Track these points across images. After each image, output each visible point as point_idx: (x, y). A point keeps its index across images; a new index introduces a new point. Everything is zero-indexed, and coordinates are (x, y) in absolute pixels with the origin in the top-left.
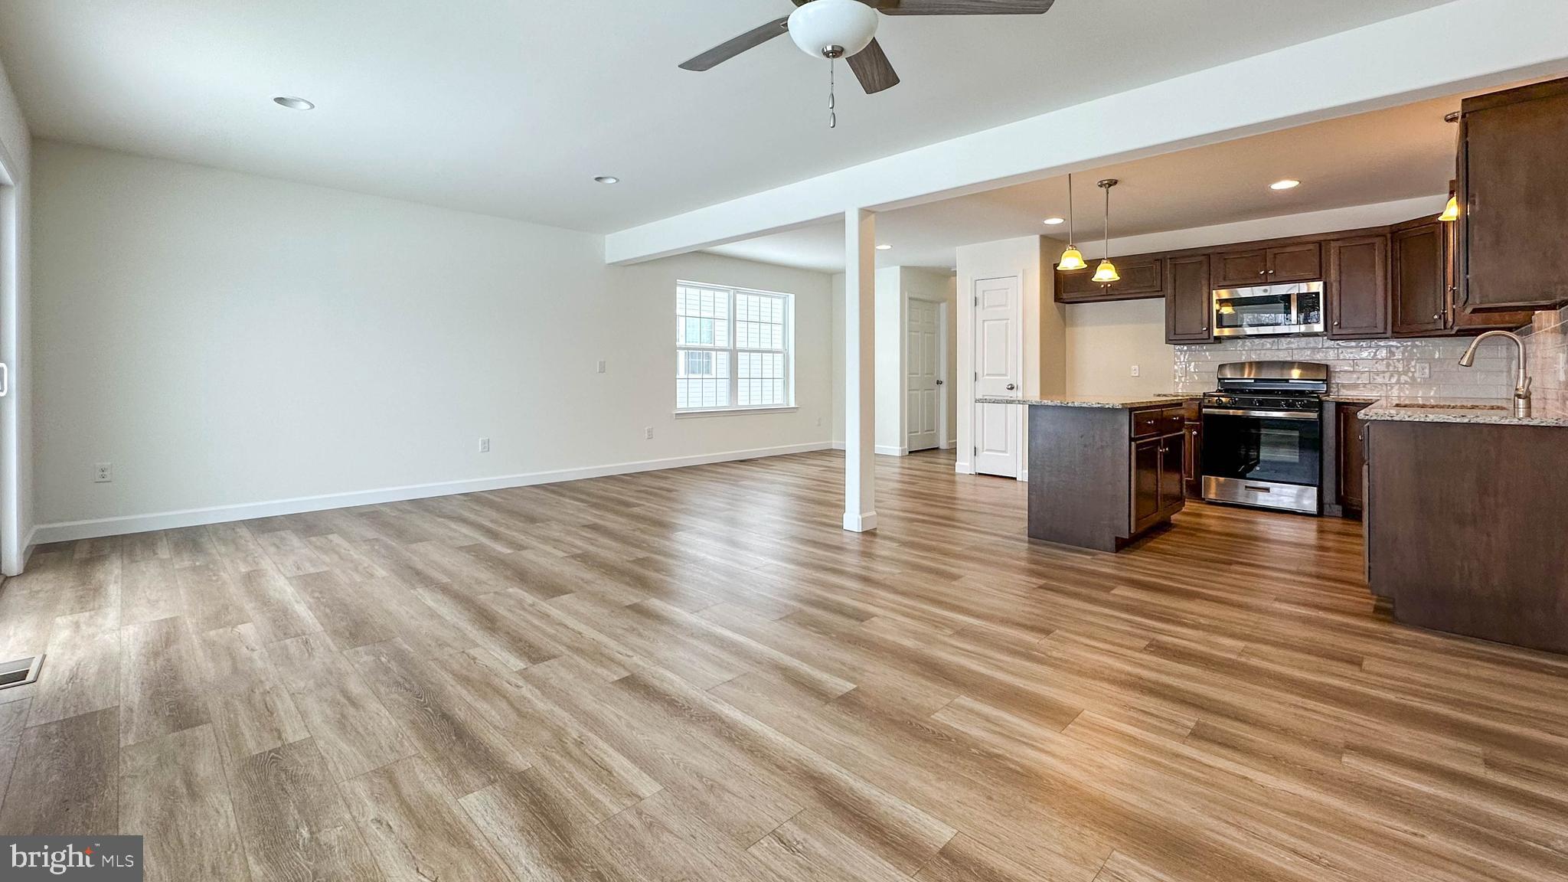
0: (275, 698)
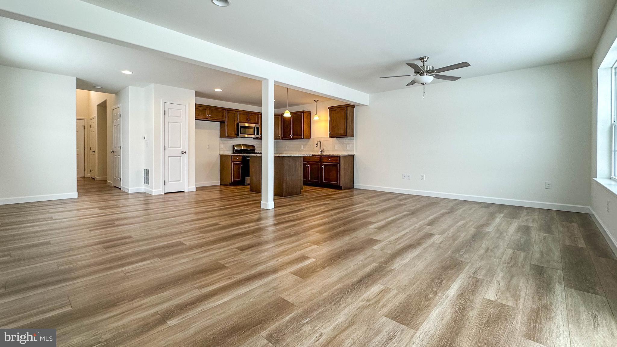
0: (507, 260)
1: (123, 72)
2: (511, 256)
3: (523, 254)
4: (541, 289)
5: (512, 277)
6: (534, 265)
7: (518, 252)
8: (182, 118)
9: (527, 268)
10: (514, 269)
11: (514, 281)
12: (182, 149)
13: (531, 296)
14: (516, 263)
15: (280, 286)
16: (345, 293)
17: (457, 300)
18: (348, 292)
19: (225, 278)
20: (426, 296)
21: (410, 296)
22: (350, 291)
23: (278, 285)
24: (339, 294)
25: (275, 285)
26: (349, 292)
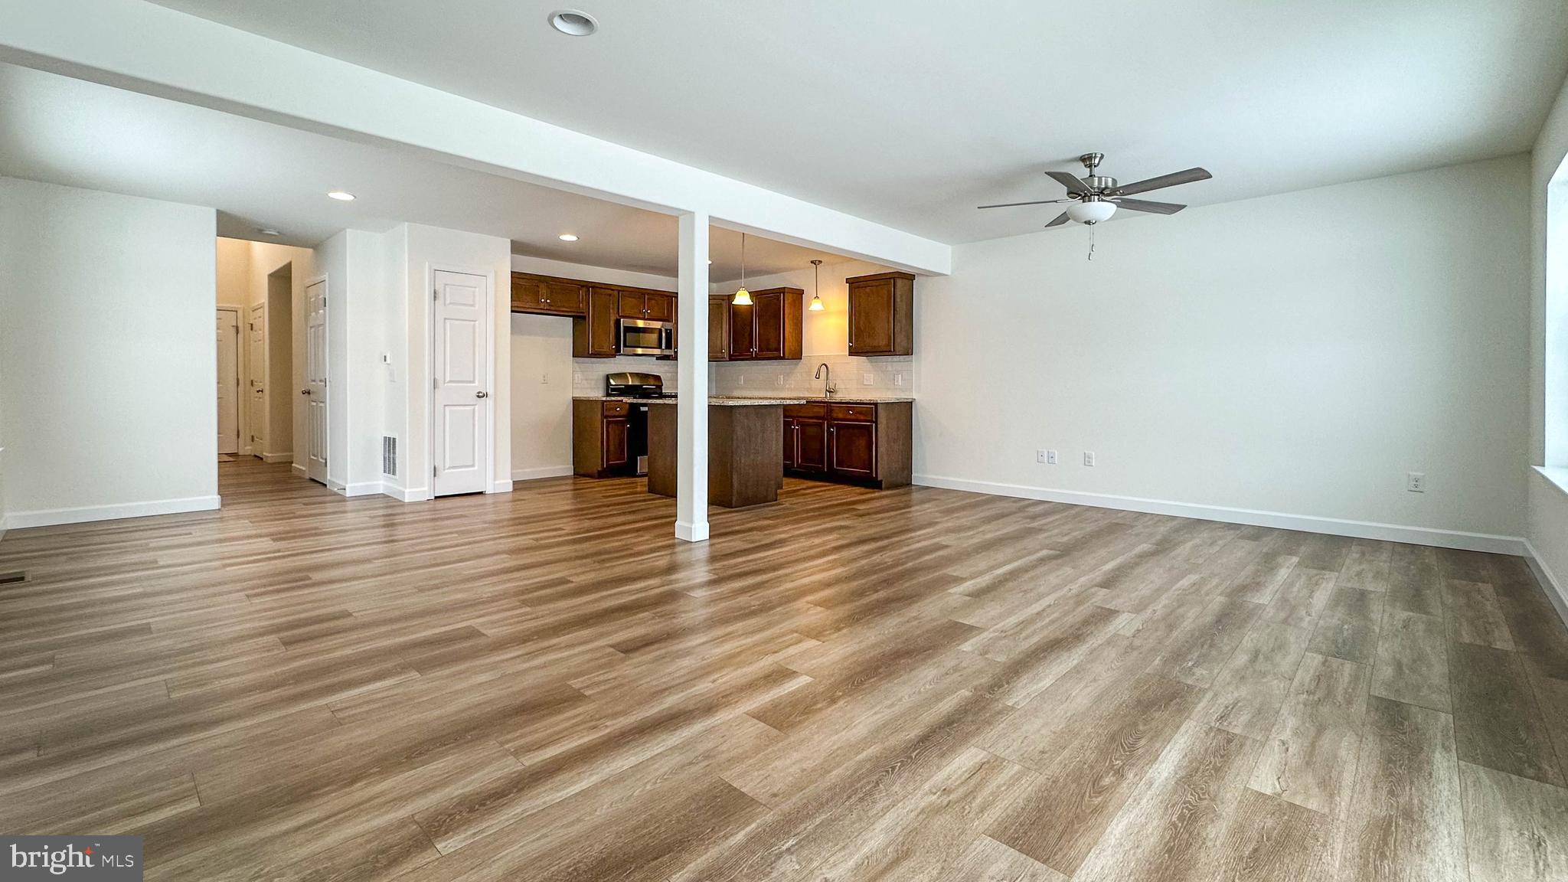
0: (1306, 684)
1: (331, 195)
2: (1317, 674)
3: (1348, 667)
4: (1395, 765)
5: (1320, 730)
6: (1377, 698)
7: (1335, 662)
8: (477, 306)
9: (1359, 707)
10: (1325, 709)
11: (1326, 742)
12: (477, 386)
13: (1369, 784)
14: (1330, 693)
15: (724, 748)
16: (887, 772)
17: (1175, 792)
18: (893, 768)
19: (582, 727)
20: (1096, 781)
21: (1054, 782)
22: (899, 764)
23: (717, 747)
24: (871, 771)
25: (710, 745)
26: (897, 768)
